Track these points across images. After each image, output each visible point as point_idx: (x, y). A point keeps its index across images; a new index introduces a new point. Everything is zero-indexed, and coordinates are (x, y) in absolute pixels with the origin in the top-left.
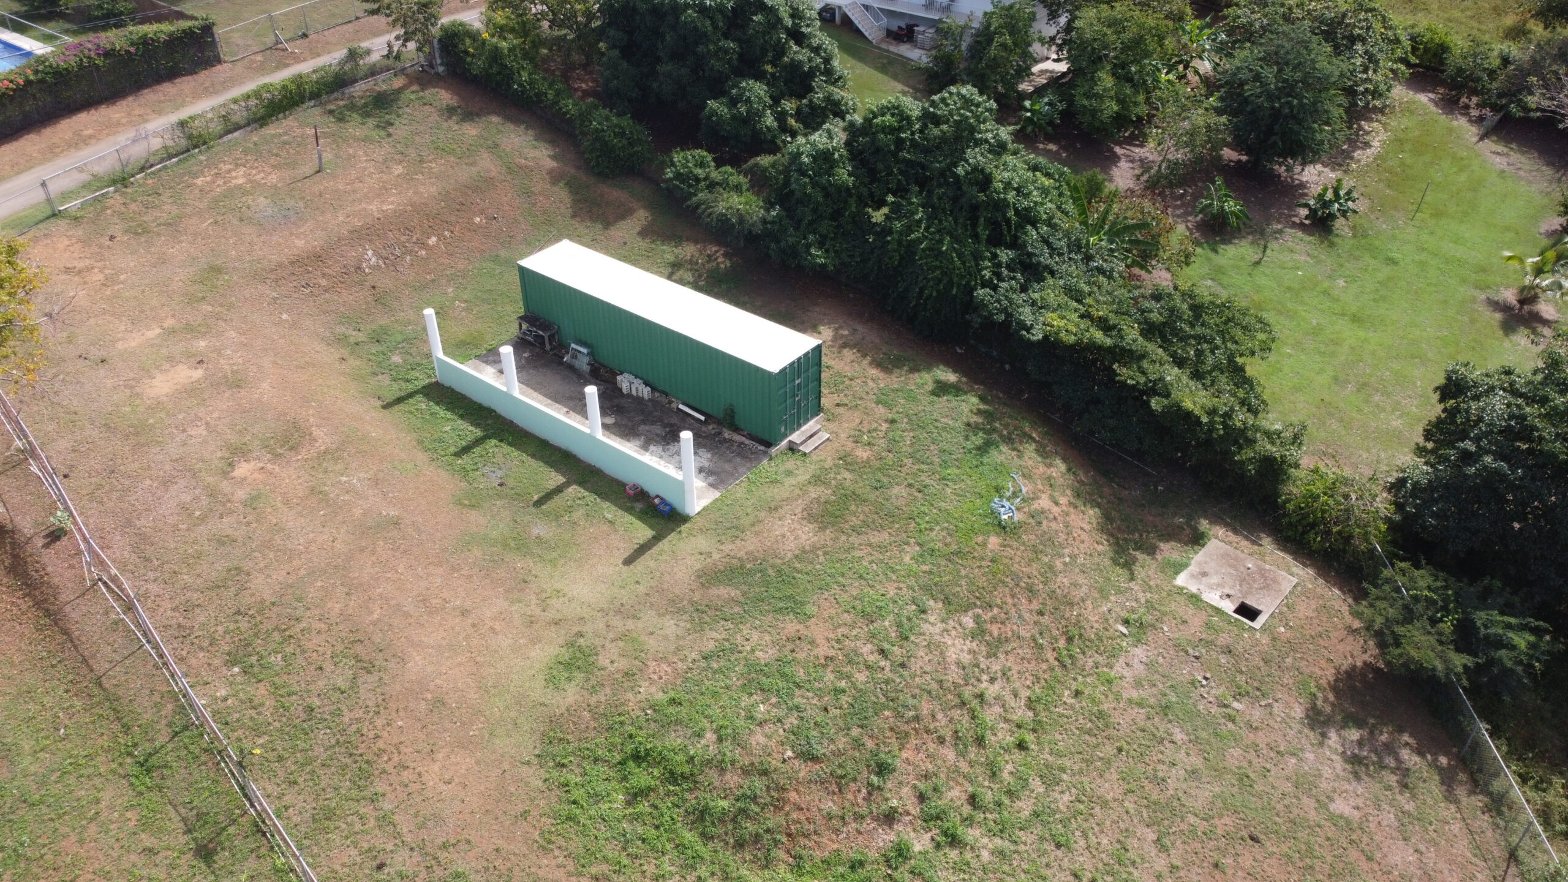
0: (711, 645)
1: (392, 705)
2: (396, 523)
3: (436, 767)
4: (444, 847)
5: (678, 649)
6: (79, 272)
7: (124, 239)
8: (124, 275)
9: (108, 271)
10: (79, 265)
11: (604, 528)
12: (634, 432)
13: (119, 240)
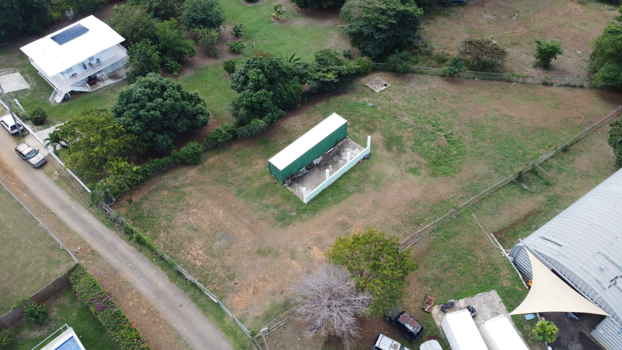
0: (410, 150)
1: (427, 199)
2: (373, 201)
3: (440, 192)
4: (456, 190)
5: (411, 155)
6: (258, 290)
7: (236, 281)
8: (261, 276)
9: (257, 281)
10: (253, 290)
11: (373, 167)
12: (337, 162)
13: (237, 282)
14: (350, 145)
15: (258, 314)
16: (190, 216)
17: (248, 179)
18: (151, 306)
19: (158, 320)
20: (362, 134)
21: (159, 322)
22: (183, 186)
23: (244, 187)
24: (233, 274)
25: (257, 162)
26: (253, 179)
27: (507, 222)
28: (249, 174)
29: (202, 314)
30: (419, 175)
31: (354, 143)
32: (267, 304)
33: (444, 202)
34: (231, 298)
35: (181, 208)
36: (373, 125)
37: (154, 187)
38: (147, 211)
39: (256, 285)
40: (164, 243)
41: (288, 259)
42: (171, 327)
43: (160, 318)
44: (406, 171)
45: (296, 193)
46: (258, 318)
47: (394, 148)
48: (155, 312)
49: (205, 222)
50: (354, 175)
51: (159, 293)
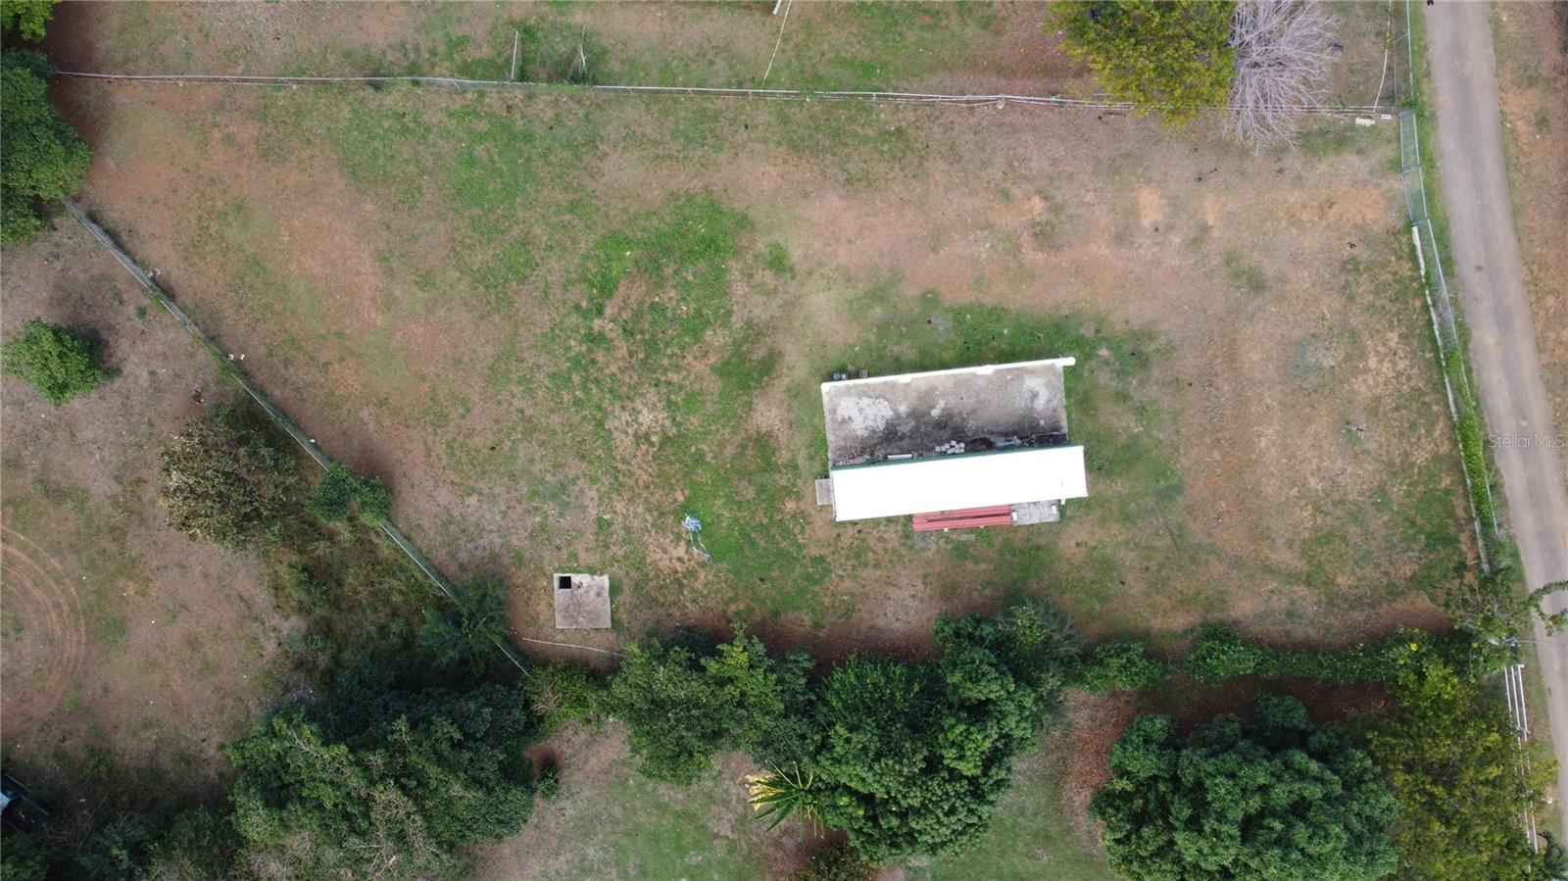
1: (819, 177)
2: (934, 250)
6: (1321, 208)
7: (1347, 252)
8: (1294, 231)
9: (1309, 225)
10: (1331, 212)
11: (851, 341)
12: (913, 414)
13: (1348, 248)
14: (845, 439)
15: (1355, 158)
16: (1333, 474)
17: (1126, 518)
18: (1531, 304)
19: (1535, 268)
20: (788, 450)
21: (1534, 263)
22: (1292, 577)
23: (1149, 502)
24: (1343, 269)
25: (1076, 550)
26: (1115, 508)
27: (715, 16)
28: (1114, 528)
29: (1451, 225)
30: (777, 246)
31: (830, 437)
32: (1323, 167)
33: (794, 147)
34: (1381, 223)
35: (1339, 512)
36: (742, 454)
37: (1357, 616)
38: (1413, 550)
39: (1316, 219)
40: (1429, 433)
41: (1216, 233)
42: (1519, 240)
43: (1528, 269)
44: (793, 277)
45: (1059, 400)
46: (1360, 152)
47: (760, 353)
48: (1532, 288)
49: (1316, 434)
50: (907, 351)
51: (1503, 322)
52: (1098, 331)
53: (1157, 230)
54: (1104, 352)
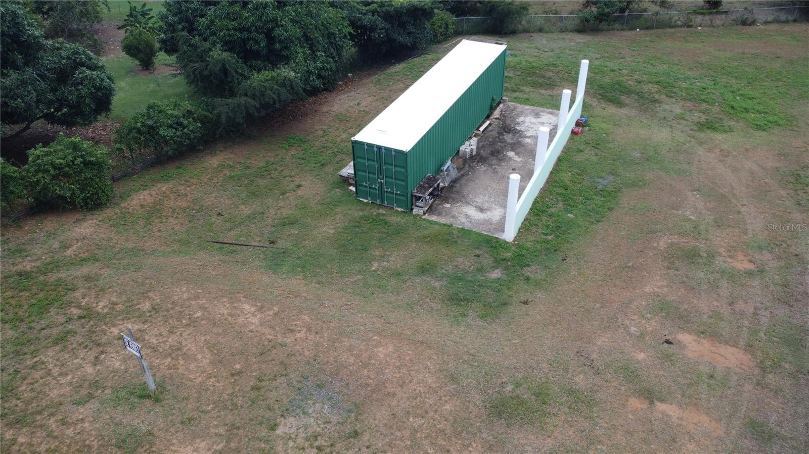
0: (663, 97)
2: (698, 191)
5: (673, 104)
11: (613, 136)
12: (518, 143)
14: (522, 112)
16: (110, 350)
23: (284, 244)
25: (296, 183)
26: (306, 220)
28: (288, 212)
30: (729, 130)
31: (528, 107)
41: (637, 404)
44: (693, 130)
45: (461, 222)
47: (626, 100)
49: (190, 358)
50: (587, 158)
52: (528, 279)
53: (668, 342)
54: (496, 274)
